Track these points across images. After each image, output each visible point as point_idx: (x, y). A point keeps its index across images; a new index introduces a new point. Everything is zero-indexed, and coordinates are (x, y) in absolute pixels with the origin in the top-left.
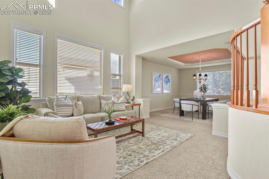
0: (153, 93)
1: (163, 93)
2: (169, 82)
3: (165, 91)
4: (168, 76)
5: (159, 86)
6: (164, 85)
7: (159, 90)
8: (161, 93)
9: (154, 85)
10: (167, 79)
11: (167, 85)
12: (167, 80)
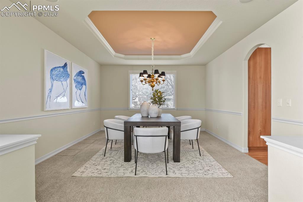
0: (48, 109)
1: (73, 107)
2: (85, 85)
3: (77, 104)
4: (83, 73)
5: (65, 91)
6: (74, 89)
7: (63, 100)
8: (68, 108)
9: (50, 87)
10: (81, 77)
11: (80, 89)
12: (80, 79)
